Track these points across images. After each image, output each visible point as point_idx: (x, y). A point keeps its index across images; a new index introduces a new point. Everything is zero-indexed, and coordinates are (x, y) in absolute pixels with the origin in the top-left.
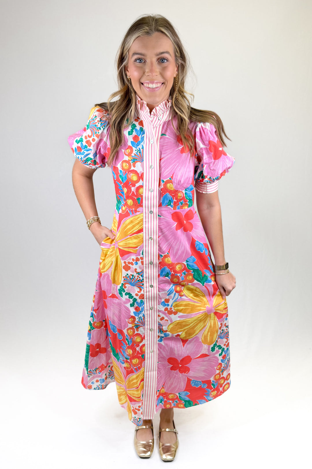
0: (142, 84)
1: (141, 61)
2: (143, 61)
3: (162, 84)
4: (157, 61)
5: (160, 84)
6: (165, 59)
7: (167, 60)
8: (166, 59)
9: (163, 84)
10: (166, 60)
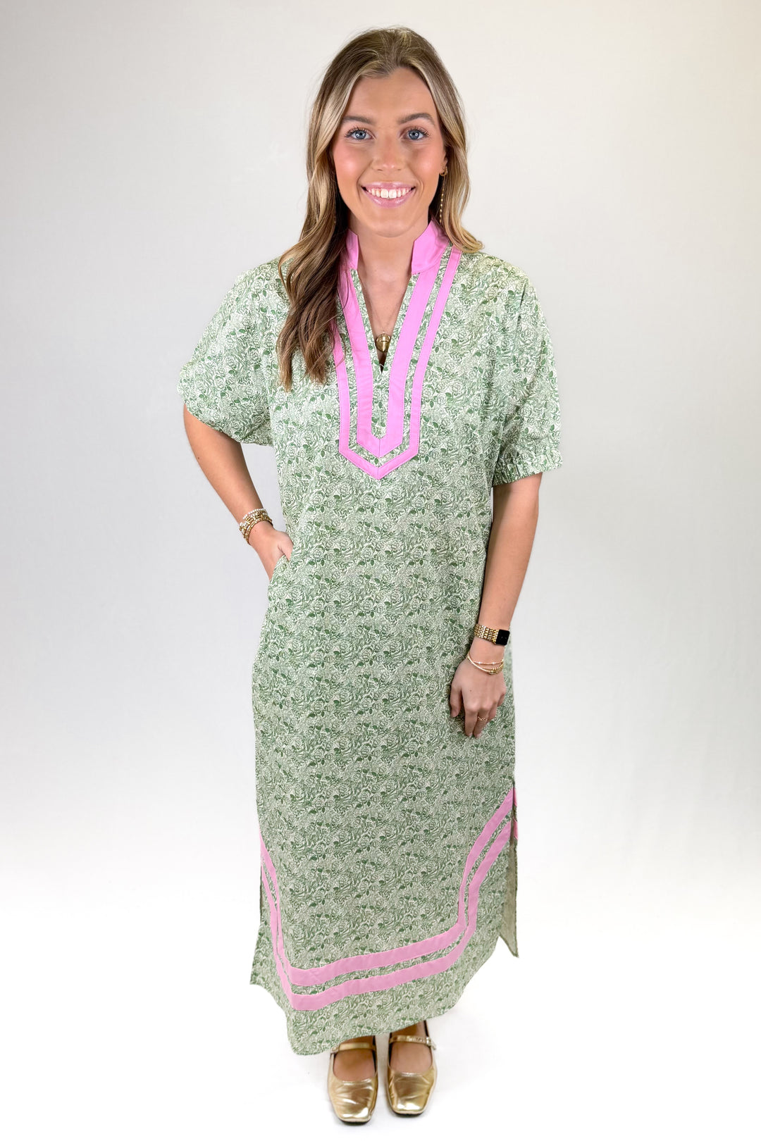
0: (365, 189)
1: (361, 134)
2: (367, 136)
3: (412, 189)
4: (402, 137)
5: (408, 191)
6: (419, 132)
7: (425, 135)
8: (423, 130)
9: (414, 190)
10: (423, 133)
